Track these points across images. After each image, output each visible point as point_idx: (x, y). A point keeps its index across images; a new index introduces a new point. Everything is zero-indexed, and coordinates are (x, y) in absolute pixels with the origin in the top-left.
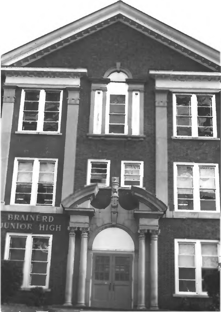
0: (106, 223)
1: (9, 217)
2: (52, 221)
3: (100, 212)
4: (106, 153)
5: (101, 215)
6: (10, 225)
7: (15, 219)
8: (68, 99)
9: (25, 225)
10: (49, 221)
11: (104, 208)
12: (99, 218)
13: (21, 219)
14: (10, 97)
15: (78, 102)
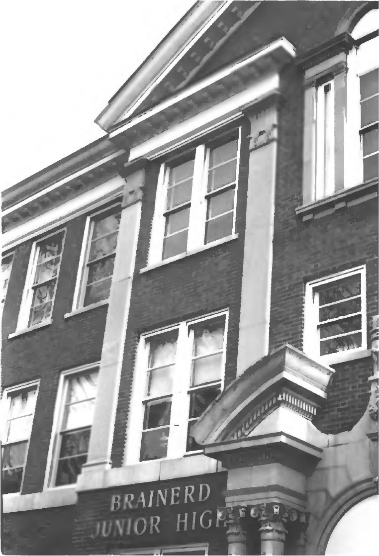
0: (356, 478)
1: (113, 501)
2: (206, 498)
3: (336, 445)
4: (353, 245)
5: (341, 457)
6: (114, 526)
7: (125, 507)
8: (250, 138)
9: (145, 522)
10: (200, 499)
11: (349, 429)
12: (336, 467)
13: (136, 506)
14: (133, 191)
15: (275, 134)
